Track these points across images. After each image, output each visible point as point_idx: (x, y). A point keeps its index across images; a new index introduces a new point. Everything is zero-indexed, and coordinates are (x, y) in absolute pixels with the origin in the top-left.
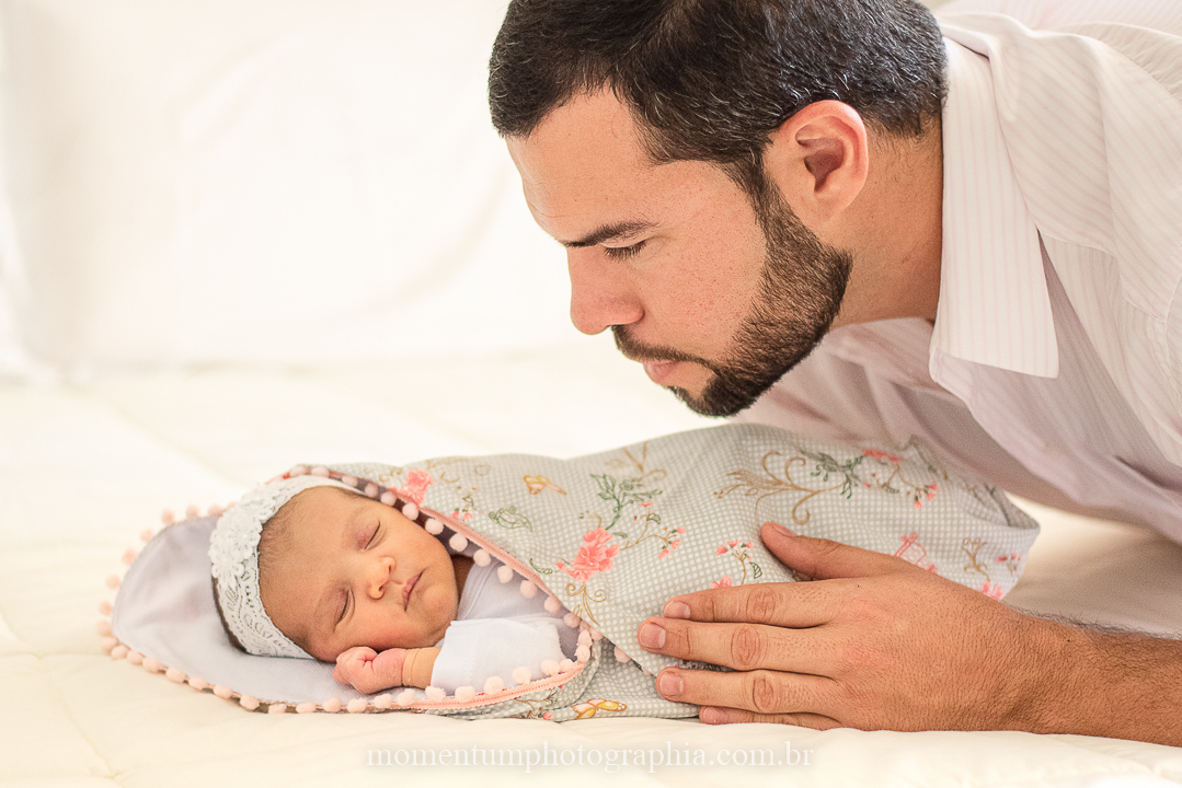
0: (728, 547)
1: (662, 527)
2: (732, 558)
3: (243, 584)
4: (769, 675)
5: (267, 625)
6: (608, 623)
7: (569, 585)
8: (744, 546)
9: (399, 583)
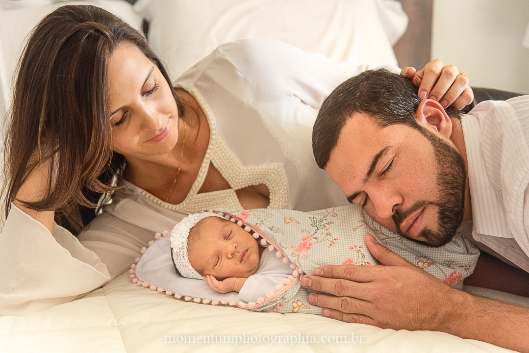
0: (354, 247)
1: (331, 237)
2: (355, 251)
3: (182, 251)
4: (348, 299)
5: (190, 267)
6: (306, 267)
7: (293, 253)
8: (360, 247)
9: (239, 253)
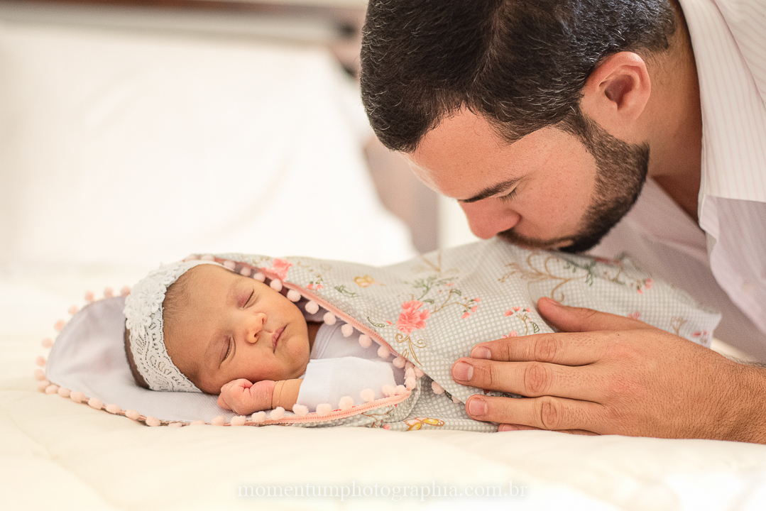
0: (513, 311)
1: (462, 297)
2: (517, 319)
3: (150, 332)
4: (553, 400)
5: (168, 364)
6: (428, 364)
7: (398, 335)
8: (524, 310)
9: (270, 332)
